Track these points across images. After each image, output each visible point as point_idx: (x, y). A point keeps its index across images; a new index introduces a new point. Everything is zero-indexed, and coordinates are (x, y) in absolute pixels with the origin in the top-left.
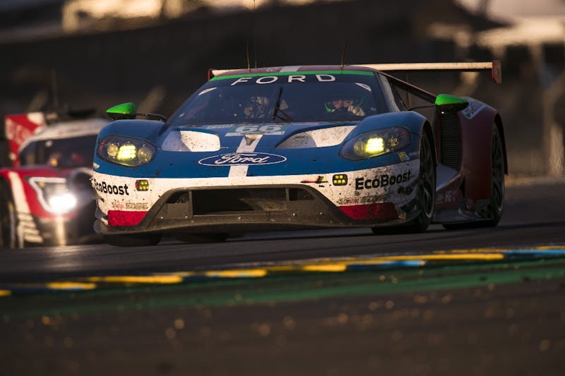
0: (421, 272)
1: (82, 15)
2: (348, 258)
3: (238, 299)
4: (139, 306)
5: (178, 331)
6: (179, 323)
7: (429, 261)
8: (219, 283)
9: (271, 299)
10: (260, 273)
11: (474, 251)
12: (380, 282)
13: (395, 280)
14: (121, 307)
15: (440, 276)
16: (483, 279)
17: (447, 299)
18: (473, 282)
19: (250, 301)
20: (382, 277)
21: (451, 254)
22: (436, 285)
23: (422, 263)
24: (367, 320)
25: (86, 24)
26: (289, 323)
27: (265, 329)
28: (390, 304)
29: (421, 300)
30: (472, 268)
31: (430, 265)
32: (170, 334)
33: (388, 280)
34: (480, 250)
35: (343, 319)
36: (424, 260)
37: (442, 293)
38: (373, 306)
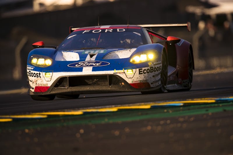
0: (181, 108)
2: (151, 103)
3: (106, 120)
4: (65, 124)
5: (81, 134)
6: (82, 131)
7: (185, 103)
8: (98, 114)
9: (120, 120)
10: (115, 110)
11: (203, 99)
12: (164, 112)
13: (171, 112)
14: (58, 125)
15: (189, 109)
16: (207, 111)
17: (192, 119)
18: (203, 112)
19: (111, 121)
20: (165, 111)
21: (193, 100)
22: (187, 113)
23: (182, 104)
24: (159, 128)
26: (127, 130)
27: (117, 133)
28: (168, 122)
29: (181, 120)
30: (202, 106)
31: (185, 105)
32: (78, 135)
33: (168, 112)
34: (206, 99)
35: (149, 128)
36: (182, 103)
37: (190, 117)
38: (162, 122)
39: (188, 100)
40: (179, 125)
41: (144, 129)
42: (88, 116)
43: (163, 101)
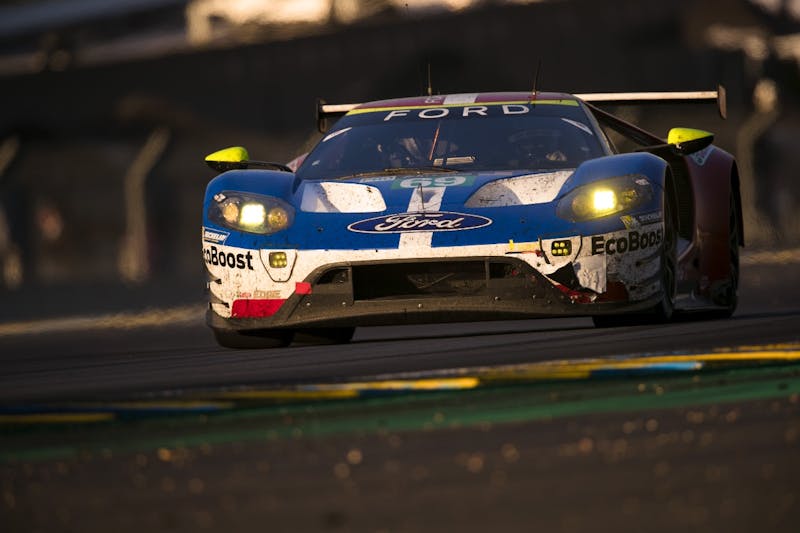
0: (696, 379)
1: (216, 20)
2: (593, 361)
3: (437, 420)
4: (298, 432)
5: (353, 468)
6: (355, 456)
7: (708, 363)
8: (412, 398)
9: (484, 419)
10: (469, 383)
11: (770, 347)
12: (638, 393)
13: (659, 390)
14: (272, 435)
15: (722, 383)
16: (783, 387)
17: (732, 416)
18: (770, 391)
19: (455, 423)
20: (642, 387)
21: (738, 352)
22: (717, 396)
23: (698, 366)
24: (620, 447)
25: (220, 33)
26: (511, 453)
27: (476, 463)
28: (652, 425)
29: (697, 417)
30: (768, 371)
31: (709, 369)
32: (342, 471)
33: (650, 391)
34: (779, 346)
35: (586, 446)
36: (700, 361)
37: (726, 408)
38: (629, 427)
39: (717, 350)
40: (688, 436)
41: (568, 450)
42: (376, 403)
43: (633, 355)
